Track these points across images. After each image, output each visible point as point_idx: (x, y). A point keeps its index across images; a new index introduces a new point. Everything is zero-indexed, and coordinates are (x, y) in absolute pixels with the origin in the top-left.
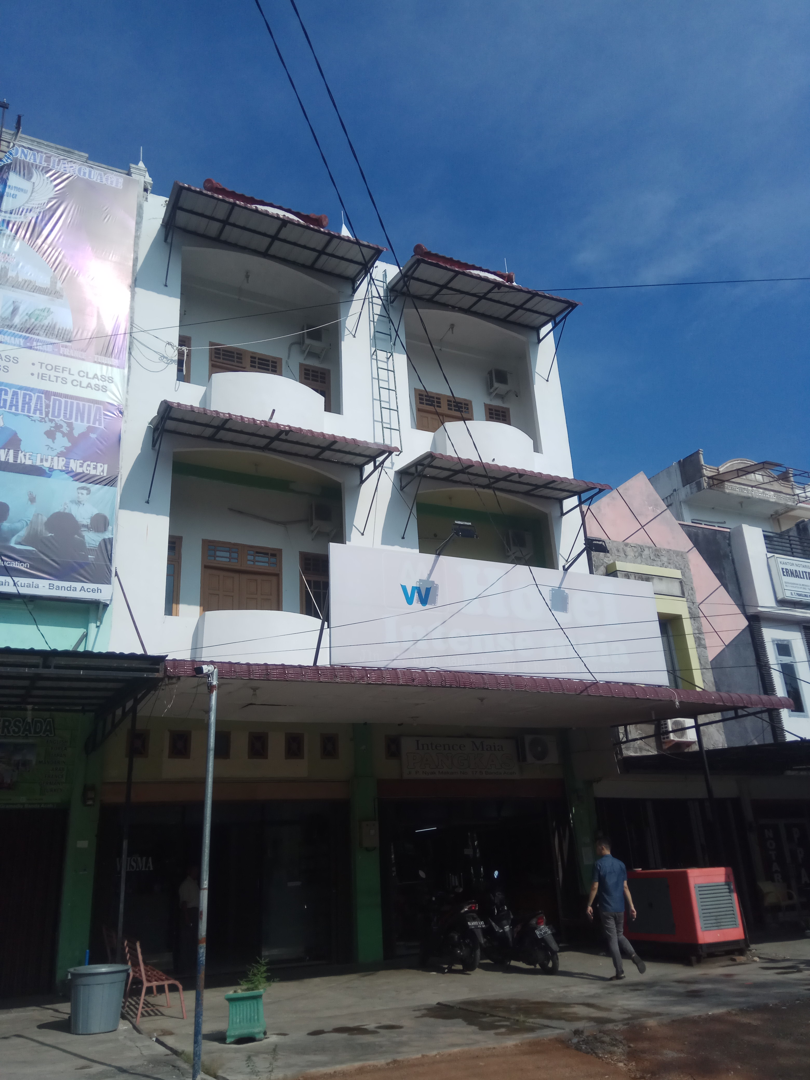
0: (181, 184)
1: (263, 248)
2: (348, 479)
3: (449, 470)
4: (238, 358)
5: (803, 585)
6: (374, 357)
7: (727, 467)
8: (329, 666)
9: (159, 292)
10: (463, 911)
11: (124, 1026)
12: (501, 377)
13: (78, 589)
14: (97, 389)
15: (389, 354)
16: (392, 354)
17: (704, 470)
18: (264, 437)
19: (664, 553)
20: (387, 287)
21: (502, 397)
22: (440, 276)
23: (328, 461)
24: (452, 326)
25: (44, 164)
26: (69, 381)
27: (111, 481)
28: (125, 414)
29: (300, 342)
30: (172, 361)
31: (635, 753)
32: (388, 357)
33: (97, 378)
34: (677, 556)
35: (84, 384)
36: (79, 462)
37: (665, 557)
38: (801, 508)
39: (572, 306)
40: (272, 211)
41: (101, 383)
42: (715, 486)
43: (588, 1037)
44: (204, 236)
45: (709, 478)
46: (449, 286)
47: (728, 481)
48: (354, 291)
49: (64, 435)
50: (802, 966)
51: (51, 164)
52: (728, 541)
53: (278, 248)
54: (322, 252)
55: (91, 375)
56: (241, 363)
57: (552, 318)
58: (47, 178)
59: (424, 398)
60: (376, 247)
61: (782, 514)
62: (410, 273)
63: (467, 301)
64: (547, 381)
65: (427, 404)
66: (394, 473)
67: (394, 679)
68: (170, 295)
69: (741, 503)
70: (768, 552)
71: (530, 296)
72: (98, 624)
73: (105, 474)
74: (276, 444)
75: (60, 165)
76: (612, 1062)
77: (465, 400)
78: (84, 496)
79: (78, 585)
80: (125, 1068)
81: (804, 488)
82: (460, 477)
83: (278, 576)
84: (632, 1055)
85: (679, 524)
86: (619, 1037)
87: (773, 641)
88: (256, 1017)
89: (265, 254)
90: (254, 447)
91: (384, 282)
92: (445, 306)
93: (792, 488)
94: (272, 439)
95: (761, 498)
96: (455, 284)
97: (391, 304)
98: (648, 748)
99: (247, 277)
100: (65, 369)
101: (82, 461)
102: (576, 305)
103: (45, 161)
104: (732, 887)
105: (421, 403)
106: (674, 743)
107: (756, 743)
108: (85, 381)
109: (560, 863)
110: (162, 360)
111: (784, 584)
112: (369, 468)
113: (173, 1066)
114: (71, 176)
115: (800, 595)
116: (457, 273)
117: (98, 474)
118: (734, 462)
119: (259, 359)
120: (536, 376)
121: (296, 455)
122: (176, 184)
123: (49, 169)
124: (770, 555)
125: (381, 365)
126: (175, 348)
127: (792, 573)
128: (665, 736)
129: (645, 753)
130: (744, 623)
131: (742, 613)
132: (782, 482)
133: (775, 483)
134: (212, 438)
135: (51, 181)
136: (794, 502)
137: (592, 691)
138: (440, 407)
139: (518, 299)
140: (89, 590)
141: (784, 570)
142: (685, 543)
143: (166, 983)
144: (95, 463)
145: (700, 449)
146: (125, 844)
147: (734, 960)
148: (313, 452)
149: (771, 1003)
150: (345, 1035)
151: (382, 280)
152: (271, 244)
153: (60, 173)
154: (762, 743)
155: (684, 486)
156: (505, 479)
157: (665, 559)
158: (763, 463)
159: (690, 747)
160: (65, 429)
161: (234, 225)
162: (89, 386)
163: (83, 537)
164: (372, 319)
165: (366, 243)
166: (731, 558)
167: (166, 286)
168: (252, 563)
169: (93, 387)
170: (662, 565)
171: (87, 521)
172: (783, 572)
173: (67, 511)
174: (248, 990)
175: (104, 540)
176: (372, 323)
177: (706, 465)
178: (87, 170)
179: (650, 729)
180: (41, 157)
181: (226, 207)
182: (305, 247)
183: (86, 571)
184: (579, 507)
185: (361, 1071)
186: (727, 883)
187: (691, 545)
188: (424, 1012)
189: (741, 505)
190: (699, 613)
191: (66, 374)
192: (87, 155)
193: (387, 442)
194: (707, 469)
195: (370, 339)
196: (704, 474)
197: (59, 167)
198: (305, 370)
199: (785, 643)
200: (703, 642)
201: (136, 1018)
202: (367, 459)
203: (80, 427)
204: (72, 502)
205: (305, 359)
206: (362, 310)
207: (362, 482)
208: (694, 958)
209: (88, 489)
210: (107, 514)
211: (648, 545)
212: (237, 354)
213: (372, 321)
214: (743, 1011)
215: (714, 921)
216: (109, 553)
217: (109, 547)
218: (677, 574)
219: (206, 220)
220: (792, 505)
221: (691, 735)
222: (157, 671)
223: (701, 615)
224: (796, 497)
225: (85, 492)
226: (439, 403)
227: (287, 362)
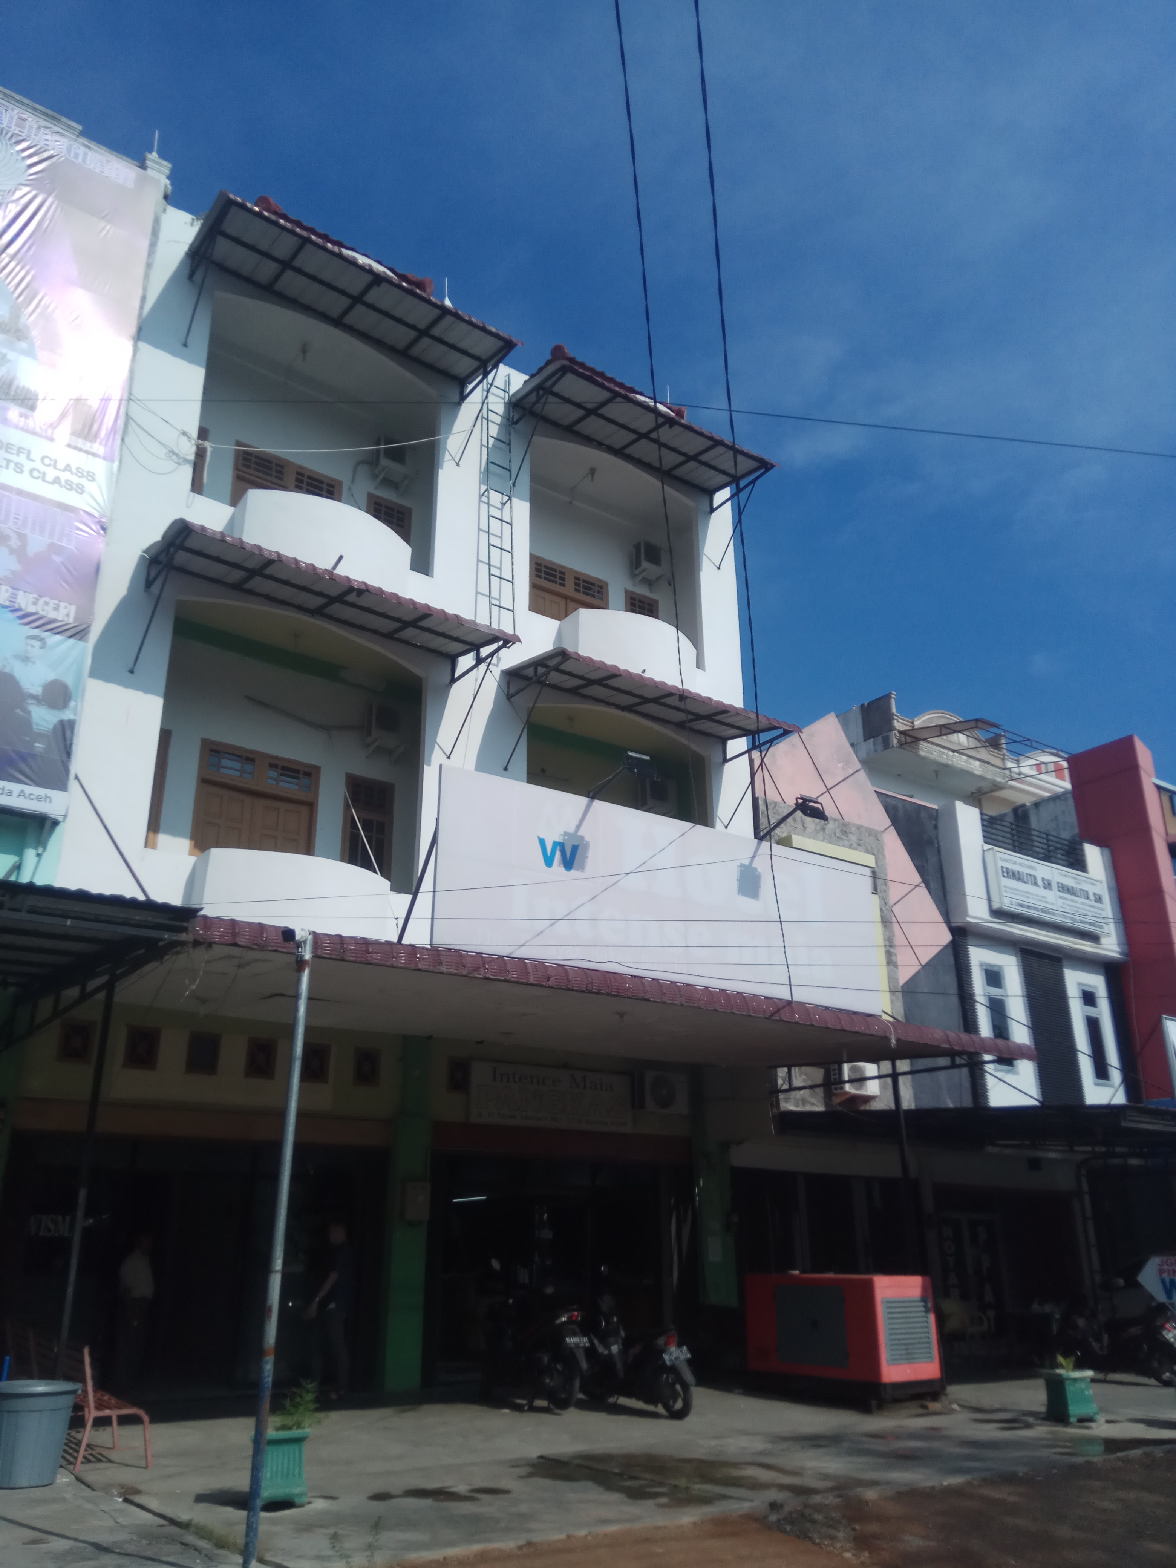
0: (232, 196)
1: (335, 312)
2: (436, 674)
3: (581, 677)
4: (277, 471)
5: (1026, 892)
6: (485, 499)
7: (924, 721)
8: (429, 947)
9: (174, 353)
10: (558, 1322)
11: (64, 1479)
12: (652, 554)
13: (16, 793)
14: (68, 487)
15: (506, 498)
16: (510, 499)
17: (895, 721)
18: (320, 594)
19: (853, 829)
20: (510, 399)
21: (649, 583)
22: (589, 394)
23: (407, 643)
24: (592, 471)
25: (15, 129)
26: (26, 470)
27: (79, 633)
28: (109, 531)
29: (372, 461)
30: (186, 461)
31: (795, 1107)
32: (504, 502)
33: (70, 471)
34: (870, 835)
35: (50, 477)
36: (32, 596)
37: (854, 835)
38: (1012, 787)
39: (765, 466)
40: (362, 260)
41: (75, 480)
42: (908, 745)
43: (790, 1513)
44: (249, 281)
45: (901, 732)
46: (601, 411)
47: (925, 740)
48: (463, 398)
49: (12, 551)
50: (1031, 1420)
51: (26, 131)
52: (934, 822)
53: (360, 316)
54: (424, 333)
55: (61, 465)
56: (282, 479)
57: (734, 480)
58: (18, 152)
59: (543, 569)
60: (507, 337)
61: (986, 793)
62: (548, 384)
63: (621, 438)
64: (719, 568)
65: (545, 579)
66: (499, 672)
67: (522, 974)
68: (191, 361)
69: (936, 773)
70: (985, 842)
71: (711, 443)
72: (40, 850)
73: (71, 620)
74: (336, 609)
75: (39, 135)
76: (835, 1551)
77: (600, 580)
78: (35, 649)
79: (16, 787)
80: (105, 1545)
81: (1018, 761)
82: (596, 691)
83: (311, 806)
84: (862, 1542)
85: (876, 791)
86: (836, 1515)
87: (981, 965)
88: (297, 1471)
89: (337, 322)
90: (300, 608)
91: (505, 391)
92: (587, 440)
93: (1003, 759)
94: (332, 600)
95: (964, 768)
96: (610, 411)
97: (514, 426)
98: (813, 1101)
99: (304, 351)
100: (22, 450)
101: (36, 596)
102: (772, 466)
103: (17, 125)
104: (930, 1305)
105: (539, 576)
106: (848, 1096)
107: (951, 1105)
108: (51, 474)
109: (675, 1258)
110: (170, 457)
111: (1003, 889)
112: (466, 662)
113: (183, 1544)
114: (54, 156)
115: (1021, 906)
116: (616, 395)
117: (60, 618)
118: (934, 715)
119: (309, 477)
120: (704, 557)
121: (361, 628)
122: (223, 196)
123: (21, 138)
124: (987, 847)
125: (494, 512)
126: (193, 442)
127: (1014, 874)
128: (838, 1086)
129: (808, 1108)
130: (946, 937)
131: (945, 922)
132: (992, 750)
133: (983, 750)
134: (238, 587)
135: (24, 158)
136: (1004, 779)
137: (785, 1015)
138: (563, 585)
139: (693, 445)
140: (32, 797)
141: (1004, 870)
142: (879, 819)
143: (114, 1414)
144: (56, 602)
145: (893, 692)
146: (83, 1194)
147: (926, 1407)
148: (387, 626)
149: (1021, 1470)
150: (428, 1502)
151: (503, 389)
152: (350, 308)
153: (38, 147)
154: (958, 1105)
155: (865, 740)
156: (656, 700)
157: (853, 838)
158: (977, 720)
159: (868, 1103)
160: (14, 542)
161: (300, 271)
162: (57, 481)
163: (29, 713)
164: (485, 443)
165: (493, 329)
166: (936, 845)
167: (185, 345)
168: (274, 782)
169: (63, 483)
170: (850, 847)
171: (37, 690)
172: (1003, 872)
173: (7, 670)
174: (283, 1428)
175: (62, 723)
176: (485, 450)
177: (898, 715)
178: (82, 150)
179: (817, 1074)
180: (11, 118)
181: (292, 242)
182: (399, 321)
183: (30, 768)
184: (747, 754)
185: (483, 1557)
186: (924, 1299)
187: (888, 822)
188: (530, 1469)
189: (937, 775)
190: (891, 918)
191: (22, 459)
192: (80, 128)
193: (495, 626)
194: (900, 720)
195: (481, 472)
196: (895, 727)
197: (37, 138)
198: (376, 503)
199: (996, 969)
200: (894, 959)
201: (75, 1464)
202: (467, 647)
203: (37, 543)
204: (17, 657)
205: (376, 488)
206: (474, 427)
207: (453, 680)
208: (874, 1403)
209: (42, 640)
210: (69, 681)
211: (833, 816)
212: (277, 465)
213: (484, 446)
214: (987, 1482)
215: (904, 1352)
216: (68, 743)
217: (68, 733)
218: (870, 860)
219: (258, 257)
220: (1001, 783)
221: (873, 1088)
222: (185, 930)
223: (894, 920)
224: (1007, 772)
225: (37, 644)
226: (563, 579)
227: (350, 488)
